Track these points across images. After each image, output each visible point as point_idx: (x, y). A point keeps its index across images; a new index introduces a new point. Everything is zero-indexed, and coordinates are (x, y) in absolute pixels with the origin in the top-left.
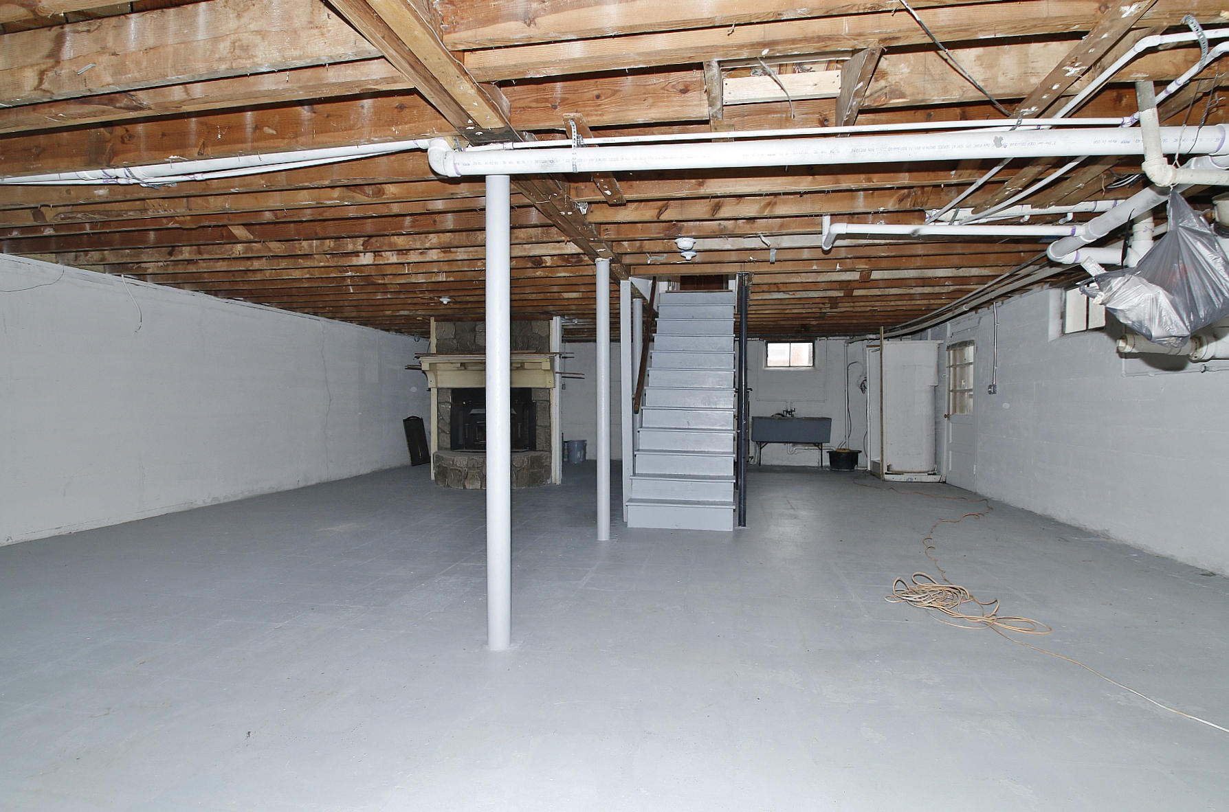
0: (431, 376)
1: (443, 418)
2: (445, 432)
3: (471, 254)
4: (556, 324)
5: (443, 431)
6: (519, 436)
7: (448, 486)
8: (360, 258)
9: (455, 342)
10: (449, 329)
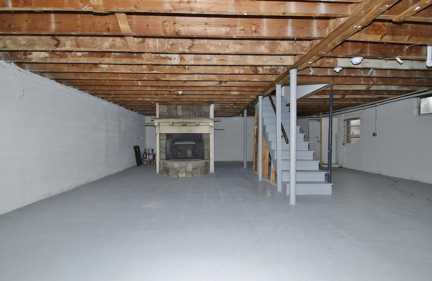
0: (157, 128)
1: (162, 147)
2: (163, 152)
3: (235, 62)
4: (212, 107)
5: (162, 152)
6: (197, 154)
7: (169, 176)
8: (172, 60)
9: (168, 113)
10: (165, 108)
